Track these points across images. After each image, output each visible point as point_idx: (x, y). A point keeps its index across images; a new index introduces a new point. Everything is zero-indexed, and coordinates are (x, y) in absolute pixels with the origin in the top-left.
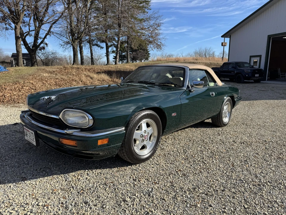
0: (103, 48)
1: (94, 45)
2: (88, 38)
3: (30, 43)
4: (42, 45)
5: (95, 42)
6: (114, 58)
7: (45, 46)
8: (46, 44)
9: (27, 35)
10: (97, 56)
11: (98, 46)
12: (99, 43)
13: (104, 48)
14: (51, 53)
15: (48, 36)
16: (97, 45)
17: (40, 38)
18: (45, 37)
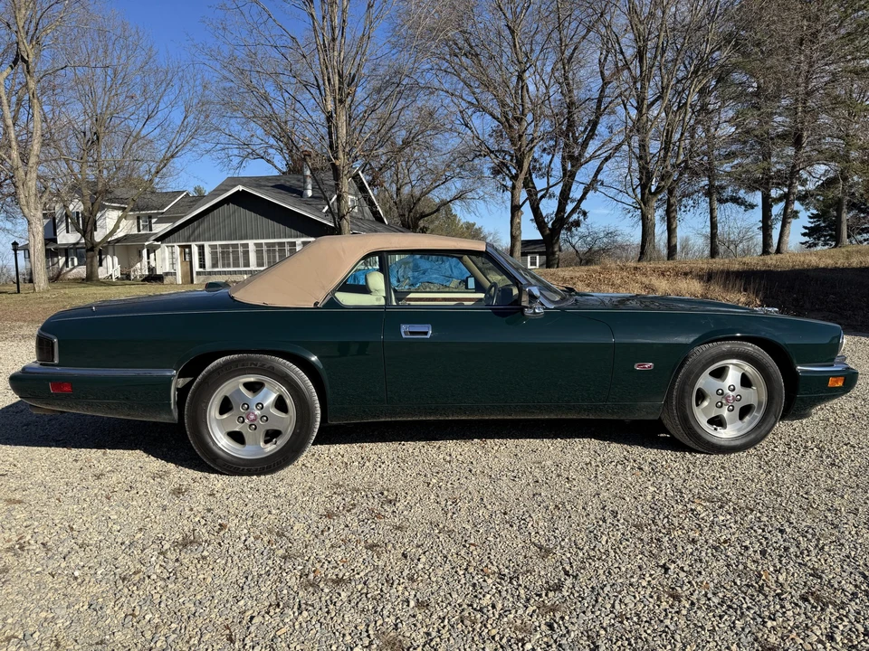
0: (752, 206)
1: (726, 201)
2: (707, 182)
3: (547, 216)
4: (575, 217)
5: (728, 192)
6: (804, 235)
7: (582, 218)
8: (585, 214)
9: (542, 197)
10: (736, 231)
11: (738, 204)
12: (742, 193)
13: (755, 206)
14: (602, 235)
15: (591, 194)
16: (735, 200)
17: (572, 202)
18: (583, 197)
